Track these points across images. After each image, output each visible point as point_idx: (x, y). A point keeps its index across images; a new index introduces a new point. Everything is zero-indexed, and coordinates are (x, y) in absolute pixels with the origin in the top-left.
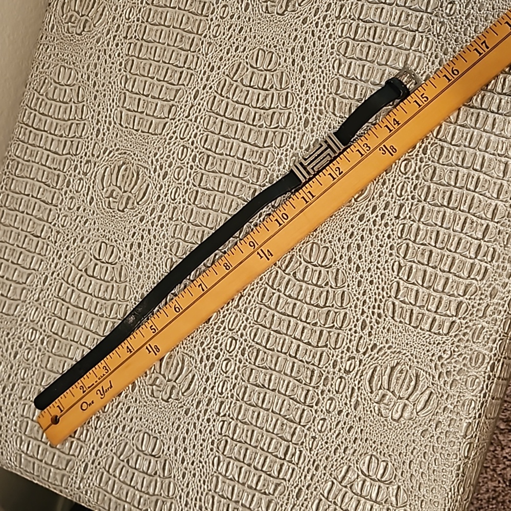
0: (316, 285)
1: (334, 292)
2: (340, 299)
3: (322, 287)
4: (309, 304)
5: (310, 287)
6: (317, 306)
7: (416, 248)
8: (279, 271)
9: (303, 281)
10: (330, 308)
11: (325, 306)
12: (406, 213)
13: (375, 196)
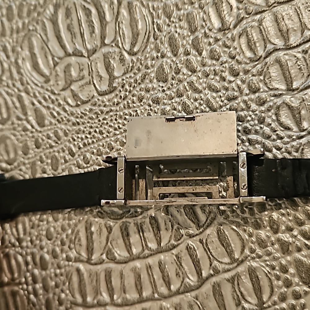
0: (160, 251)
1: (201, 241)
2: (221, 249)
3: (174, 247)
4: (170, 296)
5: (150, 261)
6: (188, 289)
7: (300, 56)
8: (81, 266)
9: (133, 258)
10: (214, 279)
11: (202, 281)
12: (235, 10)
13: (160, 22)
